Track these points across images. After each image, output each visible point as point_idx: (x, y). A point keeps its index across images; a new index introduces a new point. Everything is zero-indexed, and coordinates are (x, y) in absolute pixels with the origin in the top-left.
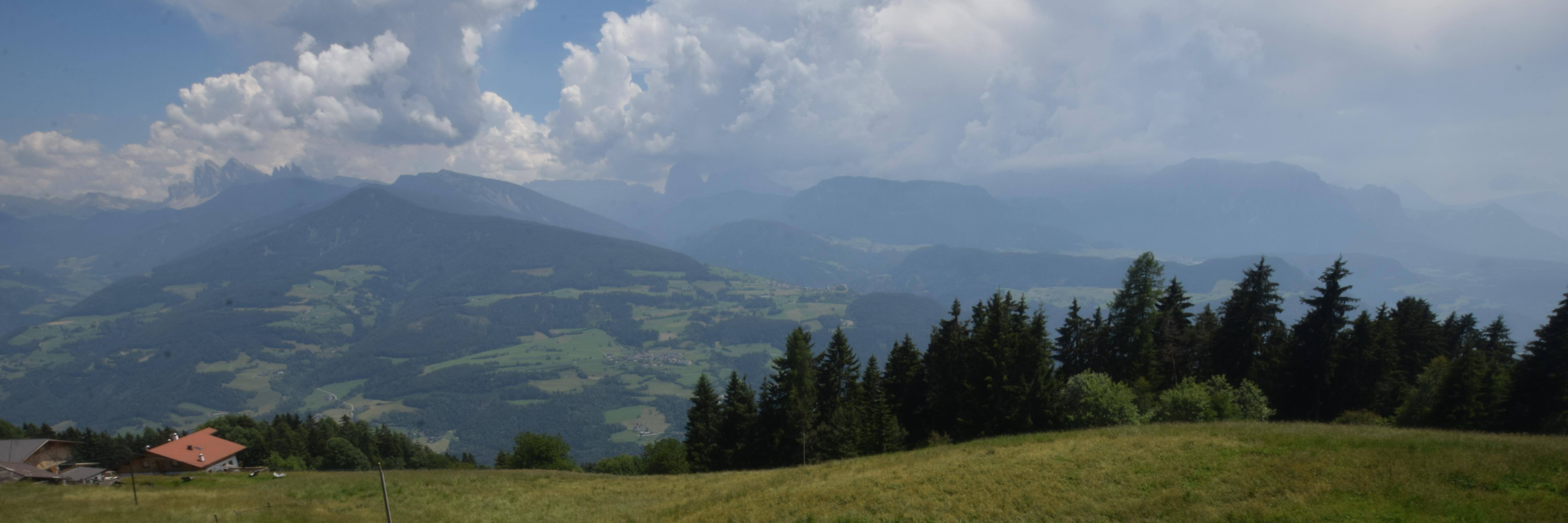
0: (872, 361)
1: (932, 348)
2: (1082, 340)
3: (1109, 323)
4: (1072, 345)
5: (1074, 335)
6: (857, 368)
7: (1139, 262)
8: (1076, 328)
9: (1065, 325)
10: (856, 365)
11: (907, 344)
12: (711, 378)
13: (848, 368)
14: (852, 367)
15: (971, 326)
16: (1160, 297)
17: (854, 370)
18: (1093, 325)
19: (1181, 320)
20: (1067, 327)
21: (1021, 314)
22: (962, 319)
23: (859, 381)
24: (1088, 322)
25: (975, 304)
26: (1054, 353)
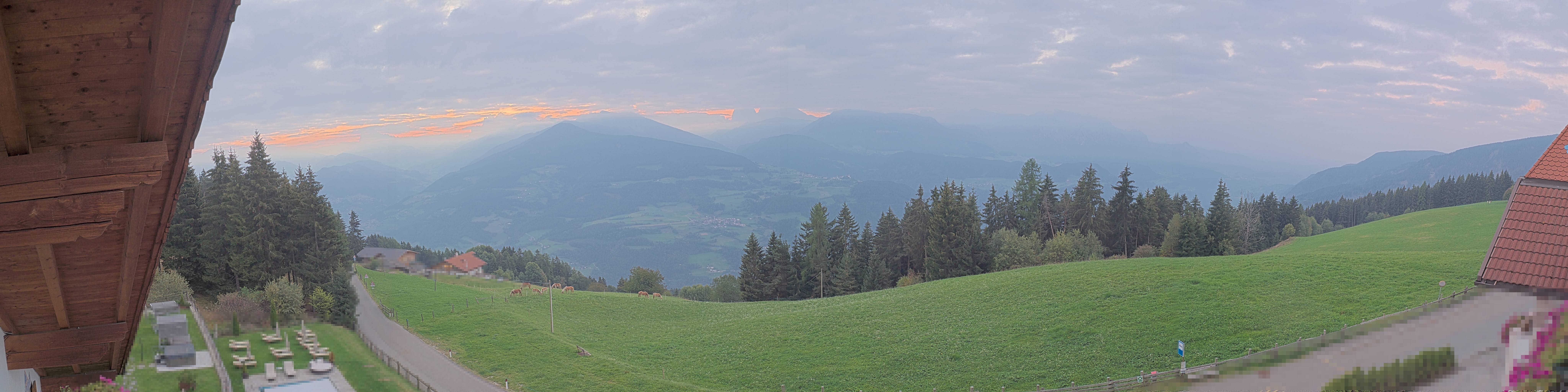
0: (868, 225)
1: (906, 216)
2: (998, 210)
3: (1013, 200)
4: (993, 214)
5: (994, 207)
6: (857, 230)
7: (1027, 164)
8: (995, 203)
9: (988, 201)
10: (856, 228)
11: (890, 215)
12: (757, 236)
13: (852, 230)
14: (854, 229)
15: (930, 203)
16: (1040, 184)
17: (855, 231)
18: (1004, 201)
19: (1052, 198)
20: (990, 202)
21: (961, 195)
22: (924, 198)
23: (859, 238)
24: (1001, 200)
25: (933, 189)
26: (983, 219)
